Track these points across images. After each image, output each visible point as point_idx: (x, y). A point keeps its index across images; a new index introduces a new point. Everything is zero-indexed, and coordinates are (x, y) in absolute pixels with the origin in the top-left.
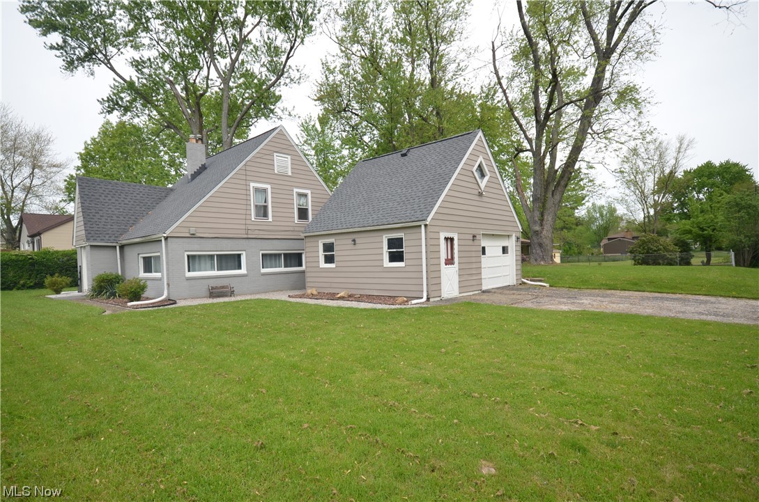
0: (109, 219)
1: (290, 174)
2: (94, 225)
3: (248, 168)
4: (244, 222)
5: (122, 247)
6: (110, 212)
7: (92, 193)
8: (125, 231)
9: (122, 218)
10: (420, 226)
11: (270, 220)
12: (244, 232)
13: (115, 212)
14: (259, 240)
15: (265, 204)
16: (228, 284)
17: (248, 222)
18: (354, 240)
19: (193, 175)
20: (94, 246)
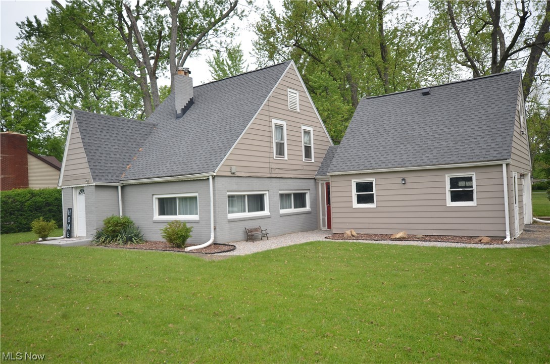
0: (108, 156)
1: (298, 110)
2: (97, 164)
3: (271, 104)
4: (267, 160)
5: (123, 187)
6: (107, 149)
7: (90, 128)
8: (123, 170)
9: (118, 156)
10: (502, 165)
11: (286, 158)
12: (268, 170)
13: (112, 150)
14: (279, 179)
15: (282, 141)
16: (258, 226)
17: (272, 161)
18: (404, 180)
19: (183, 110)
20: (99, 186)
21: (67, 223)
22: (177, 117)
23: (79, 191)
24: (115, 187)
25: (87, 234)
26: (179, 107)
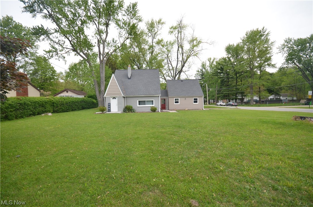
18: (185, 99)
19: (131, 77)
20: (123, 97)
21: (108, 107)
22: (129, 79)
23: (113, 98)
24: (124, 97)
25: (119, 111)
26: (129, 76)
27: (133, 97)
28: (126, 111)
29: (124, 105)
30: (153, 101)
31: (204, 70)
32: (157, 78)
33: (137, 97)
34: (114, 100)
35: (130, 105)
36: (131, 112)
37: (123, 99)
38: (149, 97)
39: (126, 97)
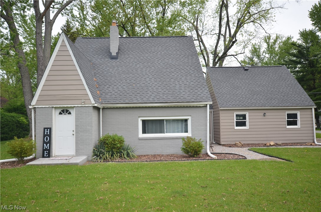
18: (265, 114)
19: (117, 53)
20: (95, 107)
21: (44, 142)
22: (113, 58)
23: (59, 111)
24: (97, 109)
25: (78, 153)
26: (114, 50)
27: (127, 108)
28: (104, 154)
29: (97, 133)
30: (186, 120)
31: (256, 59)
32: (190, 57)
33: (140, 108)
34: (65, 117)
35: (116, 135)
36: (121, 157)
37: (94, 114)
38: (174, 107)
39: (103, 109)
